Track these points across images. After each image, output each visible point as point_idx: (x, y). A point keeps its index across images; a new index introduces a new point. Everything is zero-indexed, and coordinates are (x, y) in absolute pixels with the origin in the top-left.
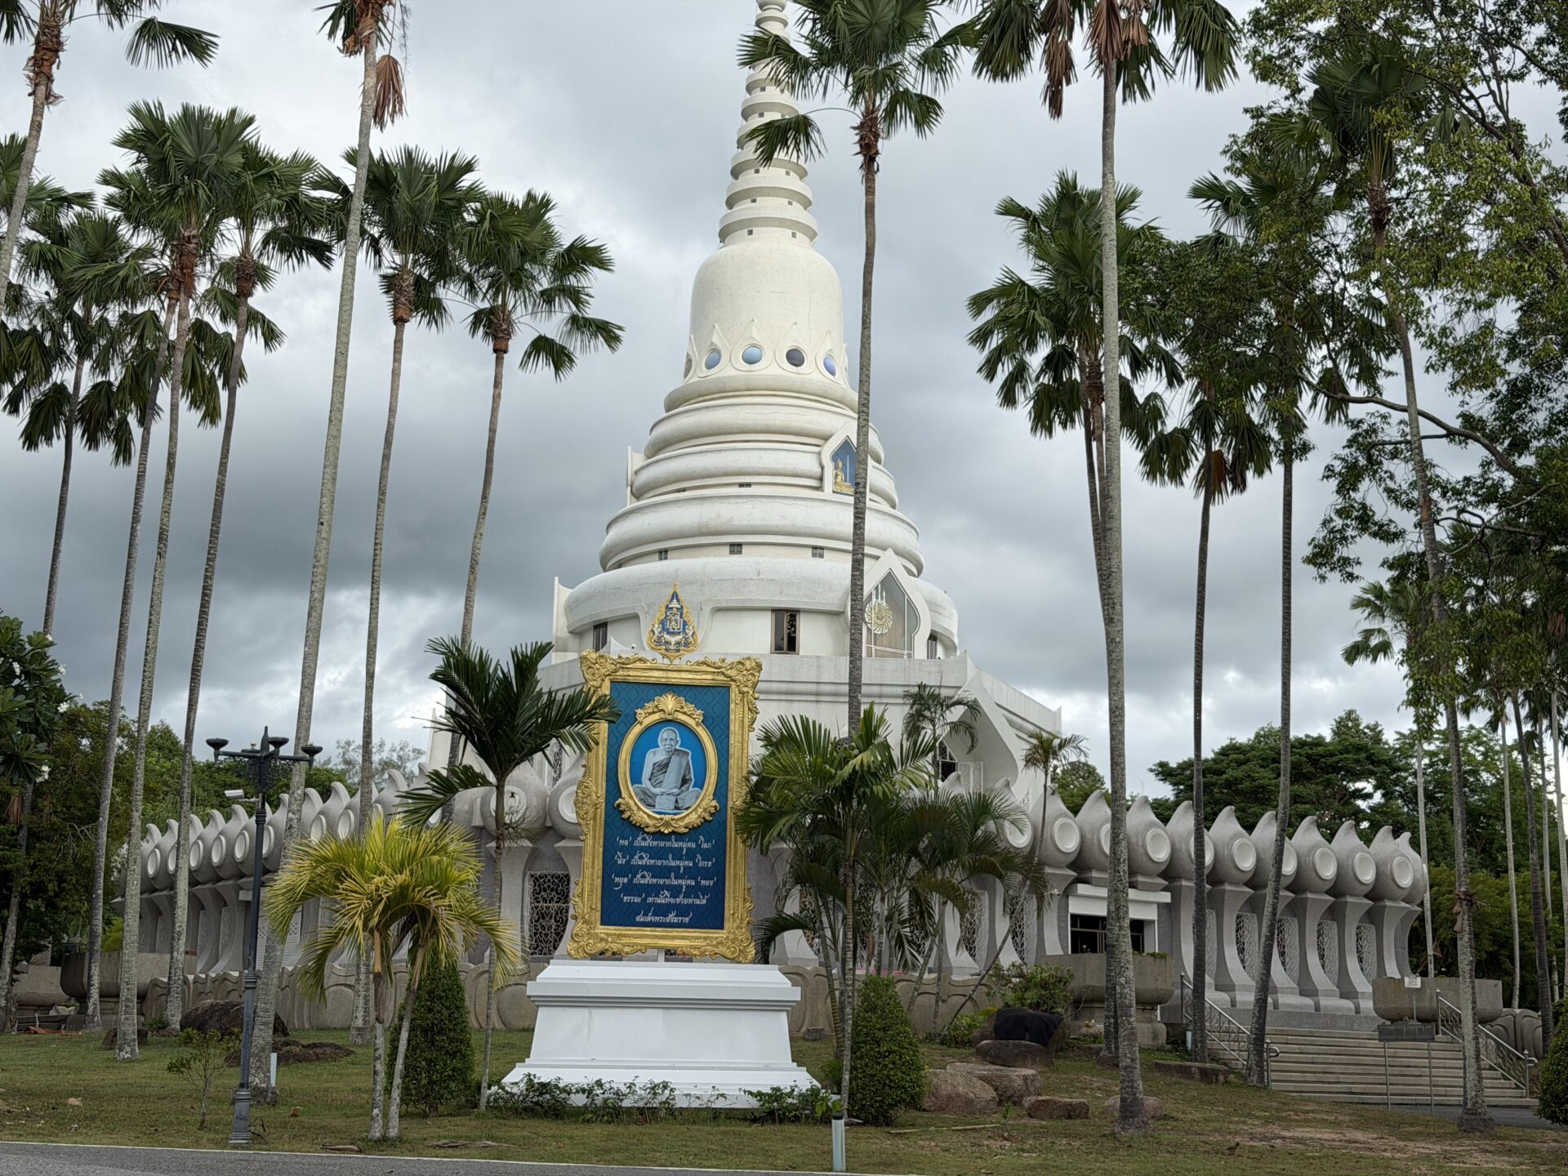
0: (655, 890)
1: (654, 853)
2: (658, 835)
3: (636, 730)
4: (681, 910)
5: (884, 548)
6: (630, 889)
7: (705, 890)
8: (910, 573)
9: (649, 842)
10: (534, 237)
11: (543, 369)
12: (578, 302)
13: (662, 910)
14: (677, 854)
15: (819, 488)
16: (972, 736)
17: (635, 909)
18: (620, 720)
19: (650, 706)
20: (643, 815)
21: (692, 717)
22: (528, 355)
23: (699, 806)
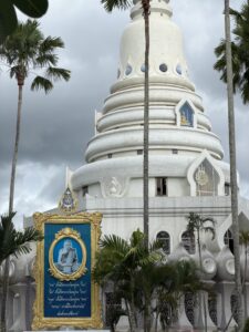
0: (65, 303)
1: (64, 289)
2: (65, 282)
3: (55, 241)
4: (75, 310)
5: (203, 148)
6: (55, 303)
7: (83, 302)
8: (217, 158)
9: (61, 285)
10: (32, 37)
11: (41, 90)
12: (53, 61)
13: (67, 311)
14: (72, 289)
15: (175, 124)
16: (214, 233)
17: (57, 311)
18: (49, 238)
19: (60, 233)
20: (59, 274)
21: (76, 236)
22: (33, 85)
23: (80, 270)
